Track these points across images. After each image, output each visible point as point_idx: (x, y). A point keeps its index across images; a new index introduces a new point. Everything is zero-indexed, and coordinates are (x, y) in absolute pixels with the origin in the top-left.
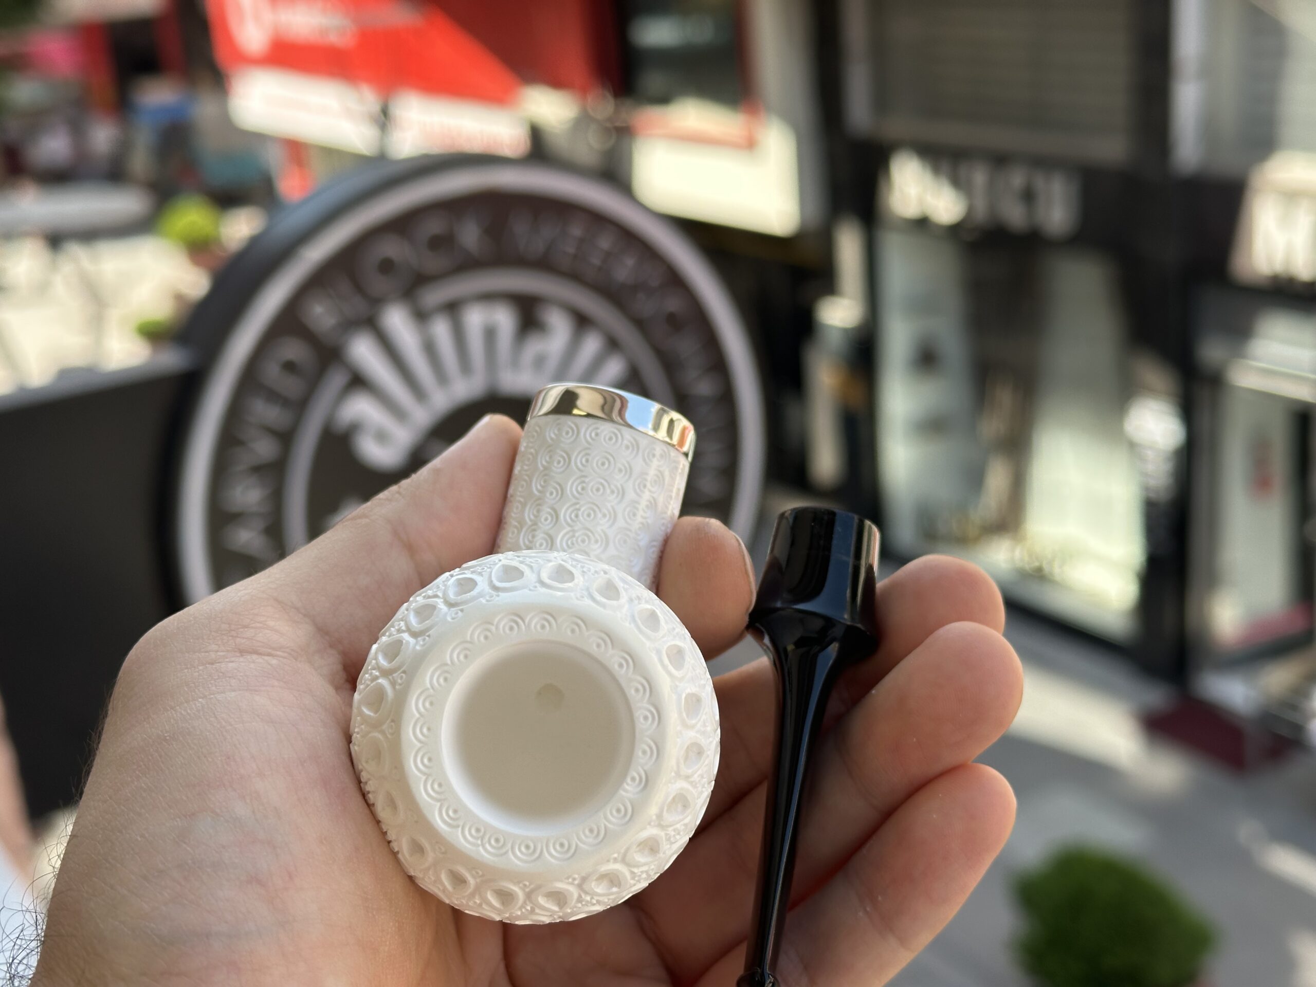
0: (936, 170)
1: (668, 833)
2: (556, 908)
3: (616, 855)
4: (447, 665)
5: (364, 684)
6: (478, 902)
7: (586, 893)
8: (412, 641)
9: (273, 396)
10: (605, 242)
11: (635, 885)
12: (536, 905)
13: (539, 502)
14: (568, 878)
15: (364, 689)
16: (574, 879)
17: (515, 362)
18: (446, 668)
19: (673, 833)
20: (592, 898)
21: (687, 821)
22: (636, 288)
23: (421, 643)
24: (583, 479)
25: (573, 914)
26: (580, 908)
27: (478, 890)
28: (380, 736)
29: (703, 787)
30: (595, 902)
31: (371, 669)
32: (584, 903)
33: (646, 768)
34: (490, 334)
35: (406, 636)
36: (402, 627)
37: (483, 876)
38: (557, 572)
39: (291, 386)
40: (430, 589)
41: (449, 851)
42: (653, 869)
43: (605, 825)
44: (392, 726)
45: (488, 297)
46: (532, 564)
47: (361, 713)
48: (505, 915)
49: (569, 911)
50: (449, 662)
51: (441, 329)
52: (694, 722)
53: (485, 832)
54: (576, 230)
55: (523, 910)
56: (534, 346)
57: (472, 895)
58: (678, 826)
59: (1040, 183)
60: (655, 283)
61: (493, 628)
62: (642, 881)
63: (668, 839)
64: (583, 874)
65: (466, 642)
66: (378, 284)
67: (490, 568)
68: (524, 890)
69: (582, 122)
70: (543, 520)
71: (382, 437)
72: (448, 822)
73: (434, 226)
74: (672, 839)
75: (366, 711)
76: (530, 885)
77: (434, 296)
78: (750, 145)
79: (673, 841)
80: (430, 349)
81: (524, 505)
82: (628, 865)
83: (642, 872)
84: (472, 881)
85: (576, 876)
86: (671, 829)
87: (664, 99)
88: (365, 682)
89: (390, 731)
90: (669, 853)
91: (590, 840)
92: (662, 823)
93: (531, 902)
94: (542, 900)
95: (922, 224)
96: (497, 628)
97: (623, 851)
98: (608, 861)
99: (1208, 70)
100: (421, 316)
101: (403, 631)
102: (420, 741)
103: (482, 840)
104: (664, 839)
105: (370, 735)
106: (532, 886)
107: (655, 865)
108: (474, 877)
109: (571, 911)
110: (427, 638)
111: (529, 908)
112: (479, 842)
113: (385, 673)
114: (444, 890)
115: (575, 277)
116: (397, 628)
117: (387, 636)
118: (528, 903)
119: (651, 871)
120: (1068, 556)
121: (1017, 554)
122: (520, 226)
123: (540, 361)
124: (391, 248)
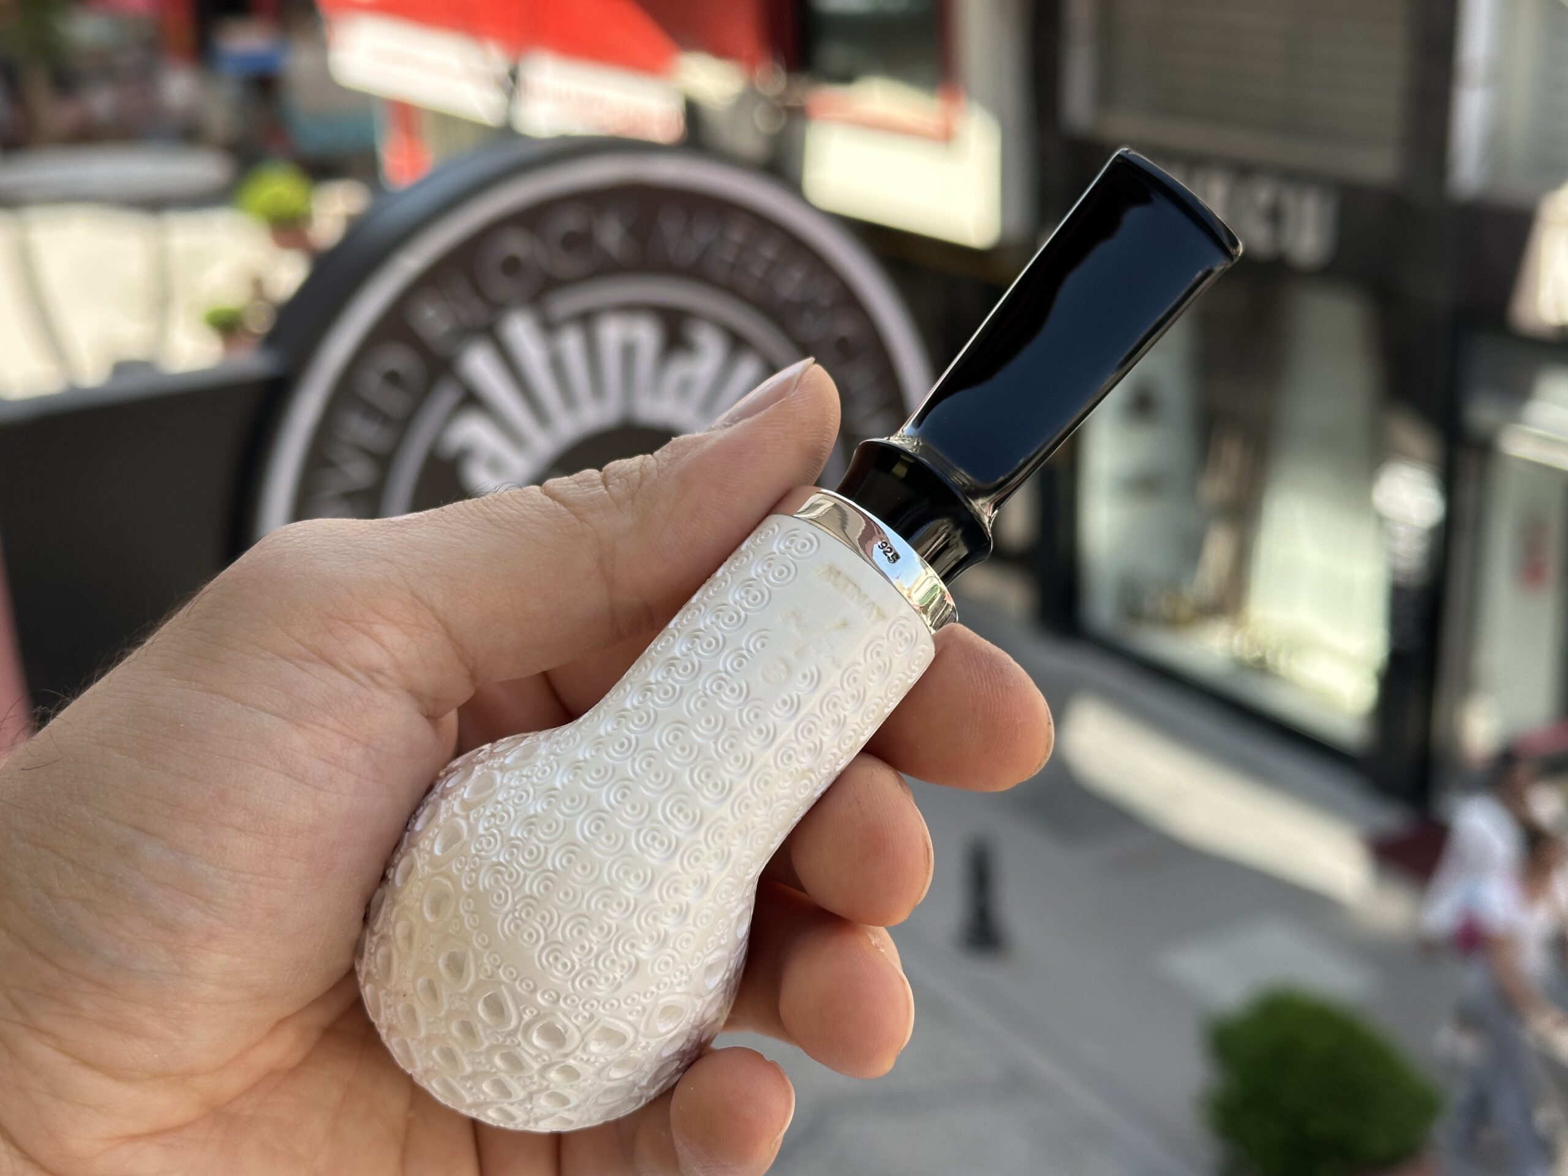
9: (371, 411)
10: (768, 251)
17: (656, 387)
22: (803, 306)
34: (629, 352)
39: (393, 401)
45: (629, 309)
51: (571, 343)
54: (736, 235)
56: (680, 369)
59: (1289, 200)
60: (826, 301)
66: (500, 286)
69: (749, 97)
71: (496, 466)
73: (570, 221)
77: (565, 304)
78: (946, 137)
80: (557, 365)
87: (847, 78)
99: (1498, 76)
100: (549, 327)
115: (731, 289)
120: (1298, 645)
121: (1236, 641)
122: (670, 227)
123: (685, 387)
124: (516, 244)
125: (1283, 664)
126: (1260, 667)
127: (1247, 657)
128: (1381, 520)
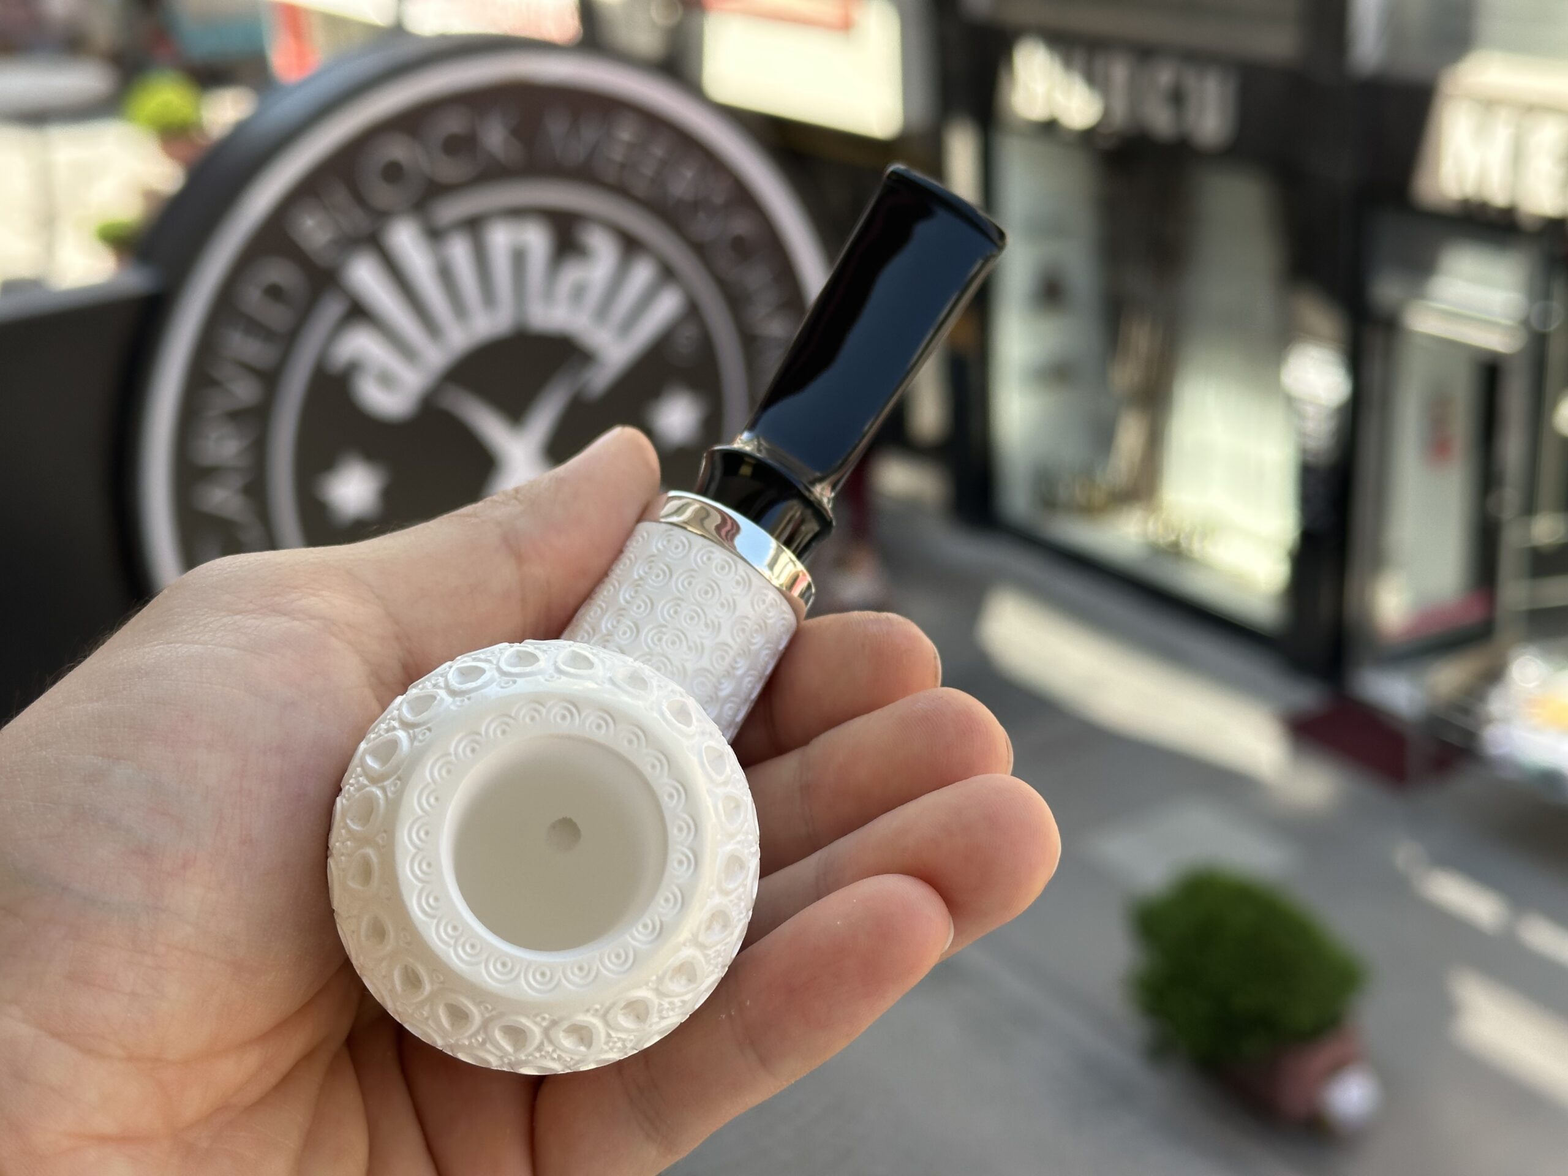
0: (1068, 63)
1: (663, 1003)
2: (510, 1049)
3: (598, 1006)
4: (479, 734)
5: (377, 733)
6: (425, 1014)
7: (551, 1042)
8: (449, 699)
9: (255, 327)
10: (658, 150)
11: (606, 1052)
12: (489, 1039)
13: (621, 612)
14: (536, 1015)
15: (375, 739)
16: (544, 1019)
17: (549, 294)
18: (478, 738)
19: (666, 1006)
20: (554, 1051)
21: (687, 998)
22: (696, 205)
23: (458, 703)
24: (679, 602)
25: (525, 1063)
26: (536, 1058)
27: (431, 999)
28: (379, 793)
29: (716, 967)
30: (555, 1056)
31: (389, 719)
32: (543, 1053)
33: (664, 919)
34: (519, 258)
35: (442, 693)
36: (440, 682)
37: (442, 983)
38: (629, 678)
39: (277, 316)
40: (483, 653)
41: (415, 942)
42: (631, 1040)
43: (598, 968)
44: (396, 784)
45: (517, 213)
46: (605, 659)
47: (363, 764)
48: (451, 1040)
49: (524, 1058)
50: (483, 733)
51: (459, 251)
52: (731, 886)
53: (462, 935)
54: (626, 133)
55: (473, 1041)
56: (572, 274)
57: (422, 1004)
58: (676, 1000)
59: (1191, 81)
60: (719, 199)
61: (544, 711)
62: (615, 1050)
63: (660, 1011)
64: (555, 1018)
65: (510, 717)
66: (382, 194)
67: (558, 649)
68: (482, 1015)
70: (620, 633)
71: (386, 380)
72: (424, 909)
73: (453, 124)
74: (664, 1012)
75: (370, 761)
76: (492, 1010)
77: (451, 210)
78: (845, 26)
79: (666, 1016)
80: (445, 274)
81: (604, 612)
82: (607, 1024)
83: (619, 1039)
84: (428, 988)
85: (547, 1016)
86: (667, 1000)
88: (377, 732)
89: (393, 789)
90: (656, 1028)
91: (577, 980)
92: (660, 988)
93: (486, 1032)
94: (498, 1035)
95: (1050, 128)
96: (549, 712)
97: (607, 1004)
98: (588, 1011)
100: (435, 235)
101: (440, 688)
102: (422, 809)
103: (456, 942)
104: (656, 1009)
105: (368, 789)
106: (494, 1013)
107: (635, 1036)
108: (432, 982)
109: (525, 1060)
110: (466, 700)
111: (480, 1039)
112: (452, 942)
113: (406, 725)
114: (392, 990)
115: (621, 190)
116: (433, 682)
117: (419, 689)
118: (481, 1032)
119: (628, 1042)
120: (1209, 530)
121: (1151, 526)
122: (556, 126)
123: (579, 293)
124: (398, 150)
125: (1197, 547)
126: (1175, 552)
127: (1161, 541)
128: (1291, 402)
